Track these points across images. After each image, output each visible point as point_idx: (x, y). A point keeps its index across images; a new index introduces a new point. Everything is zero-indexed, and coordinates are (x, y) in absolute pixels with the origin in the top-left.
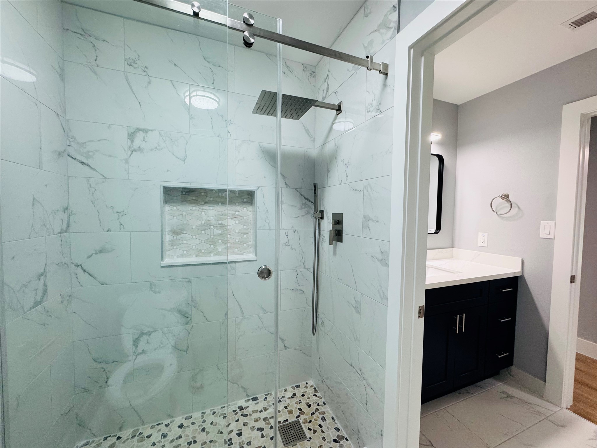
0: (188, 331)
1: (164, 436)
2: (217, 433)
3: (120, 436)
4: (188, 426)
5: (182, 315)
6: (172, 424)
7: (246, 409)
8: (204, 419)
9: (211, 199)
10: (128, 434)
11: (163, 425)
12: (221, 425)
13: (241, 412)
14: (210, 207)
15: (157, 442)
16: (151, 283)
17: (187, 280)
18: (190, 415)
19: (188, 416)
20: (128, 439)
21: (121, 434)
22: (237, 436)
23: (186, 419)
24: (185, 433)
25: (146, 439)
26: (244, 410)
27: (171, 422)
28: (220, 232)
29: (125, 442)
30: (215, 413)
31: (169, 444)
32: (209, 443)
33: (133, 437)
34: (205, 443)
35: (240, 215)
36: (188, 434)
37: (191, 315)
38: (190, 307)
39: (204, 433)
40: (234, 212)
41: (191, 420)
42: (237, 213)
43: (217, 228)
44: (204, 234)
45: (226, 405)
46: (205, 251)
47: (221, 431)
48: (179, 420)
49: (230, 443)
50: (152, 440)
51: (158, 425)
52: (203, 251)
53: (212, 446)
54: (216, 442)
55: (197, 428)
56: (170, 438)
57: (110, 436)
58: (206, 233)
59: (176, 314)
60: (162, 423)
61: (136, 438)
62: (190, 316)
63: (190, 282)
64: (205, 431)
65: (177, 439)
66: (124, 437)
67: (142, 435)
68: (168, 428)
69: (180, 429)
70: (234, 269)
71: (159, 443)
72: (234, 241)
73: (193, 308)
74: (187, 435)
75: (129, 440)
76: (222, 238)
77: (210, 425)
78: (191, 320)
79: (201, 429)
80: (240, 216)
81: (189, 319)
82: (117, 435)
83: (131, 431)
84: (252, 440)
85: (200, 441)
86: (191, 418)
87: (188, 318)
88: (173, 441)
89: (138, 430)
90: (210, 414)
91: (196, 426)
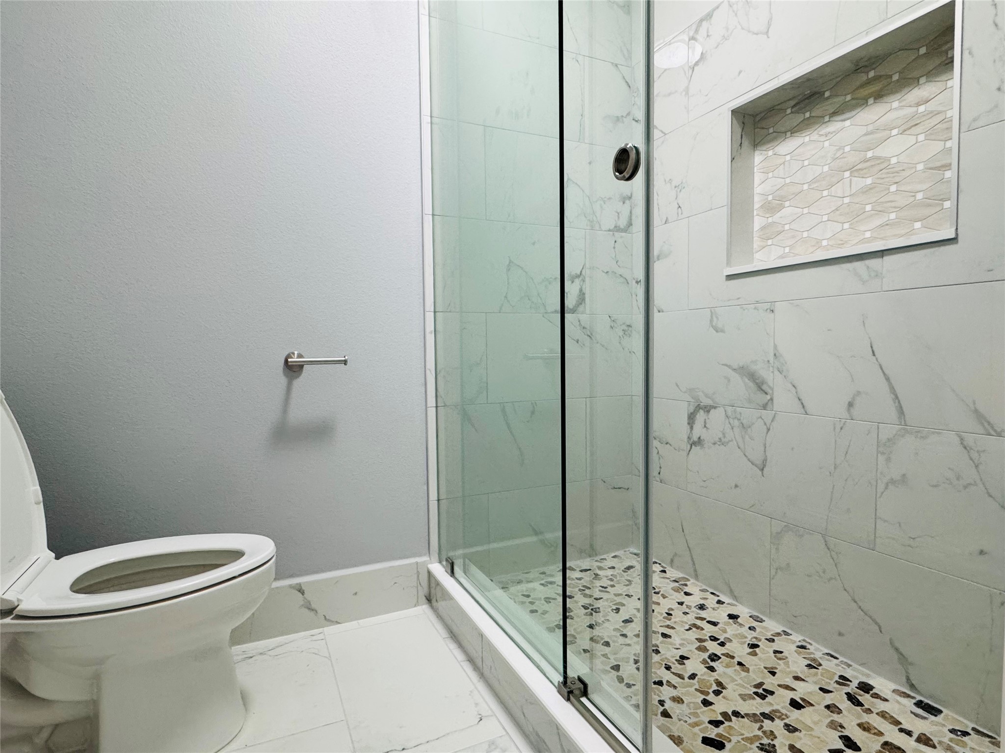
0: (765, 424)
1: (702, 607)
2: (765, 668)
3: (667, 571)
4: (741, 625)
5: (757, 384)
6: (727, 605)
7: (872, 697)
8: (775, 638)
9: (849, 98)
10: (673, 575)
11: (717, 599)
12: (789, 667)
13: (854, 691)
14: (844, 120)
15: (686, 605)
16: (711, 311)
17: (767, 306)
18: (764, 618)
19: (758, 617)
20: (669, 579)
21: (670, 571)
22: (789, 702)
23: (750, 617)
24: (726, 627)
25: (683, 593)
26: (867, 696)
27: (728, 604)
28: (869, 181)
29: (663, 578)
30: (806, 649)
31: (693, 617)
32: (737, 662)
33: (675, 581)
34: (733, 657)
35: (932, 112)
36: (728, 630)
37: (772, 389)
38: (771, 369)
39: (748, 649)
40: (915, 109)
41: (755, 624)
42: (922, 109)
43: (862, 172)
44: (829, 197)
45: (841, 659)
46: (830, 243)
47: (775, 671)
48: (744, 611)
49: (761, 693)
50: (686, 599)
51: (712, 593)
52: (825, 243)
53: (734, 669)
54: (748, 670)
55: (750, 637)
56: (703, 614)
57: (660, 564)
58: (833, 195)
59: (746, 380)
60: (718, 596)
61: (677, 584)
62: (771, 392)
63: (772, 311)
64: (753, 648)
65: (709, 622)
66: (668, 575)
67: (684, 587)
68: (718, 605)
69: (728, 618)
70: (878, 275)
71: (687, 607)
72: (912, 199)
73: (776, 373)
74: (726, 630)
75: (668, 581)
76: (874, 199)
77: (772, 652)
78: (772, 399)
79: (751, 643)
80: (930, 115)
81: (769, 397)
82: (666, 568)
83: (681, 575)
84: (803, 732)
85: (727, 649)
86: (761, 622)
87: (766, 393)
88: (702, 619)
89: (689, 580)
90: (794, 642)
91: (750, 635)
